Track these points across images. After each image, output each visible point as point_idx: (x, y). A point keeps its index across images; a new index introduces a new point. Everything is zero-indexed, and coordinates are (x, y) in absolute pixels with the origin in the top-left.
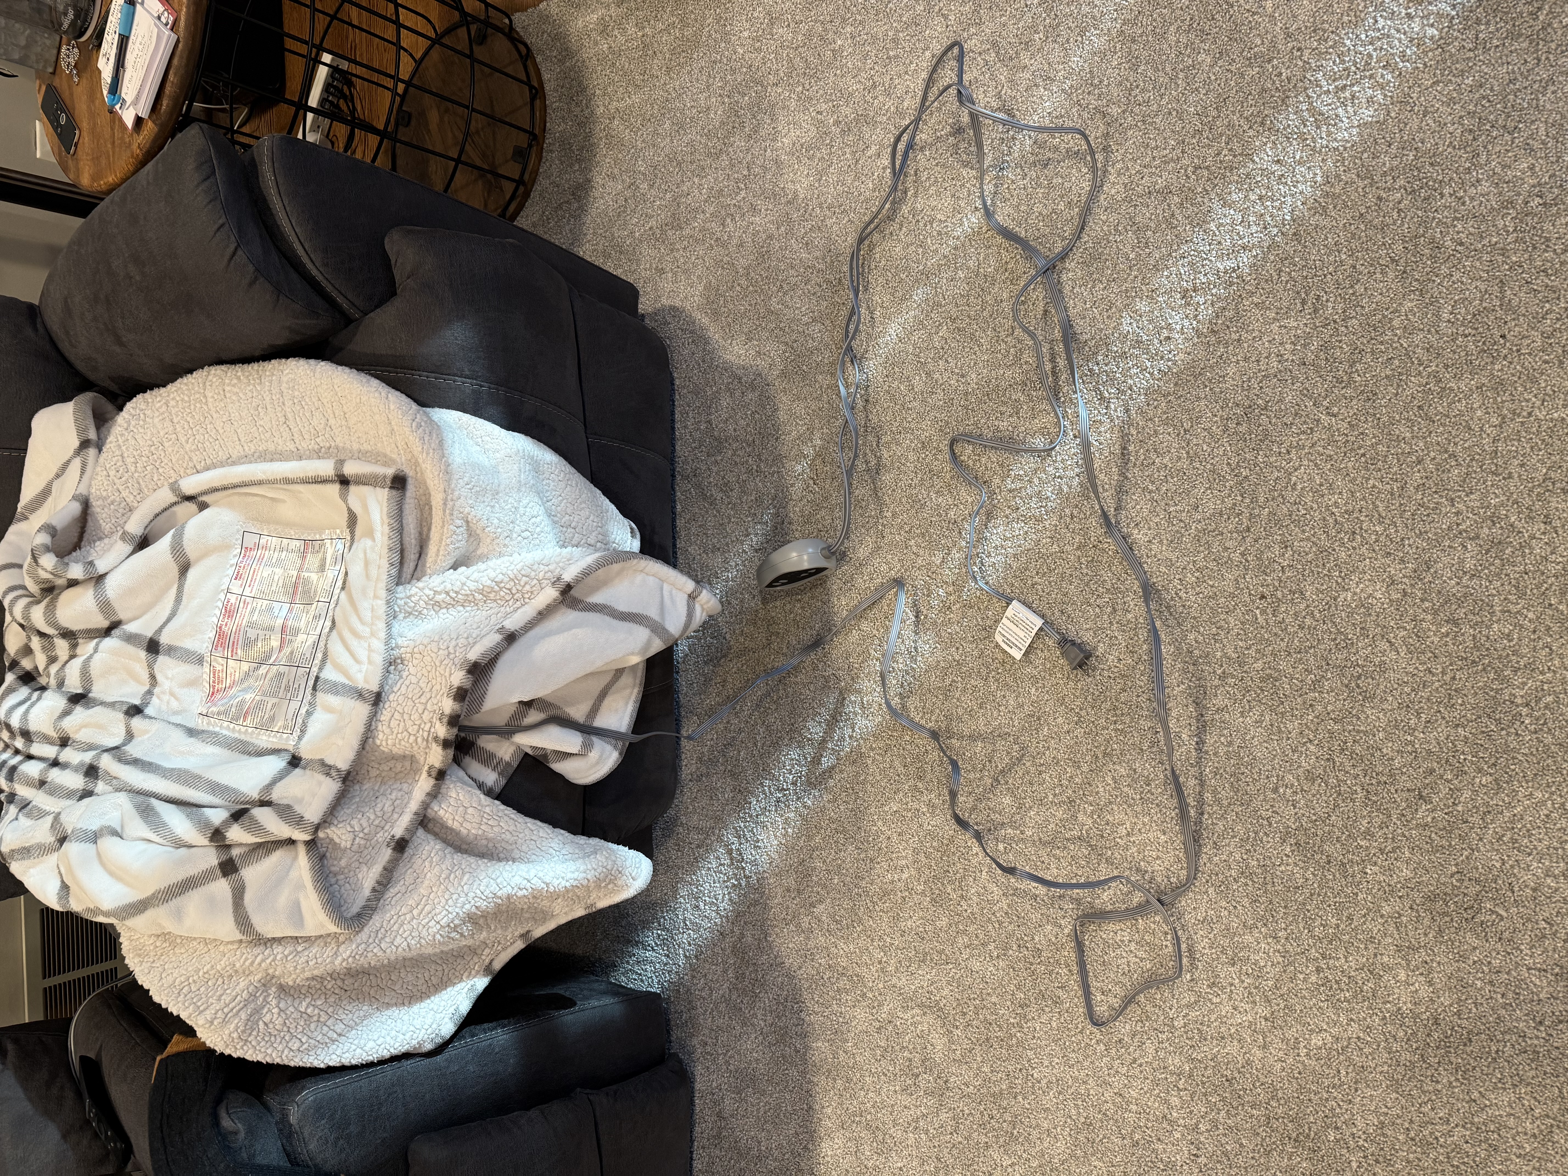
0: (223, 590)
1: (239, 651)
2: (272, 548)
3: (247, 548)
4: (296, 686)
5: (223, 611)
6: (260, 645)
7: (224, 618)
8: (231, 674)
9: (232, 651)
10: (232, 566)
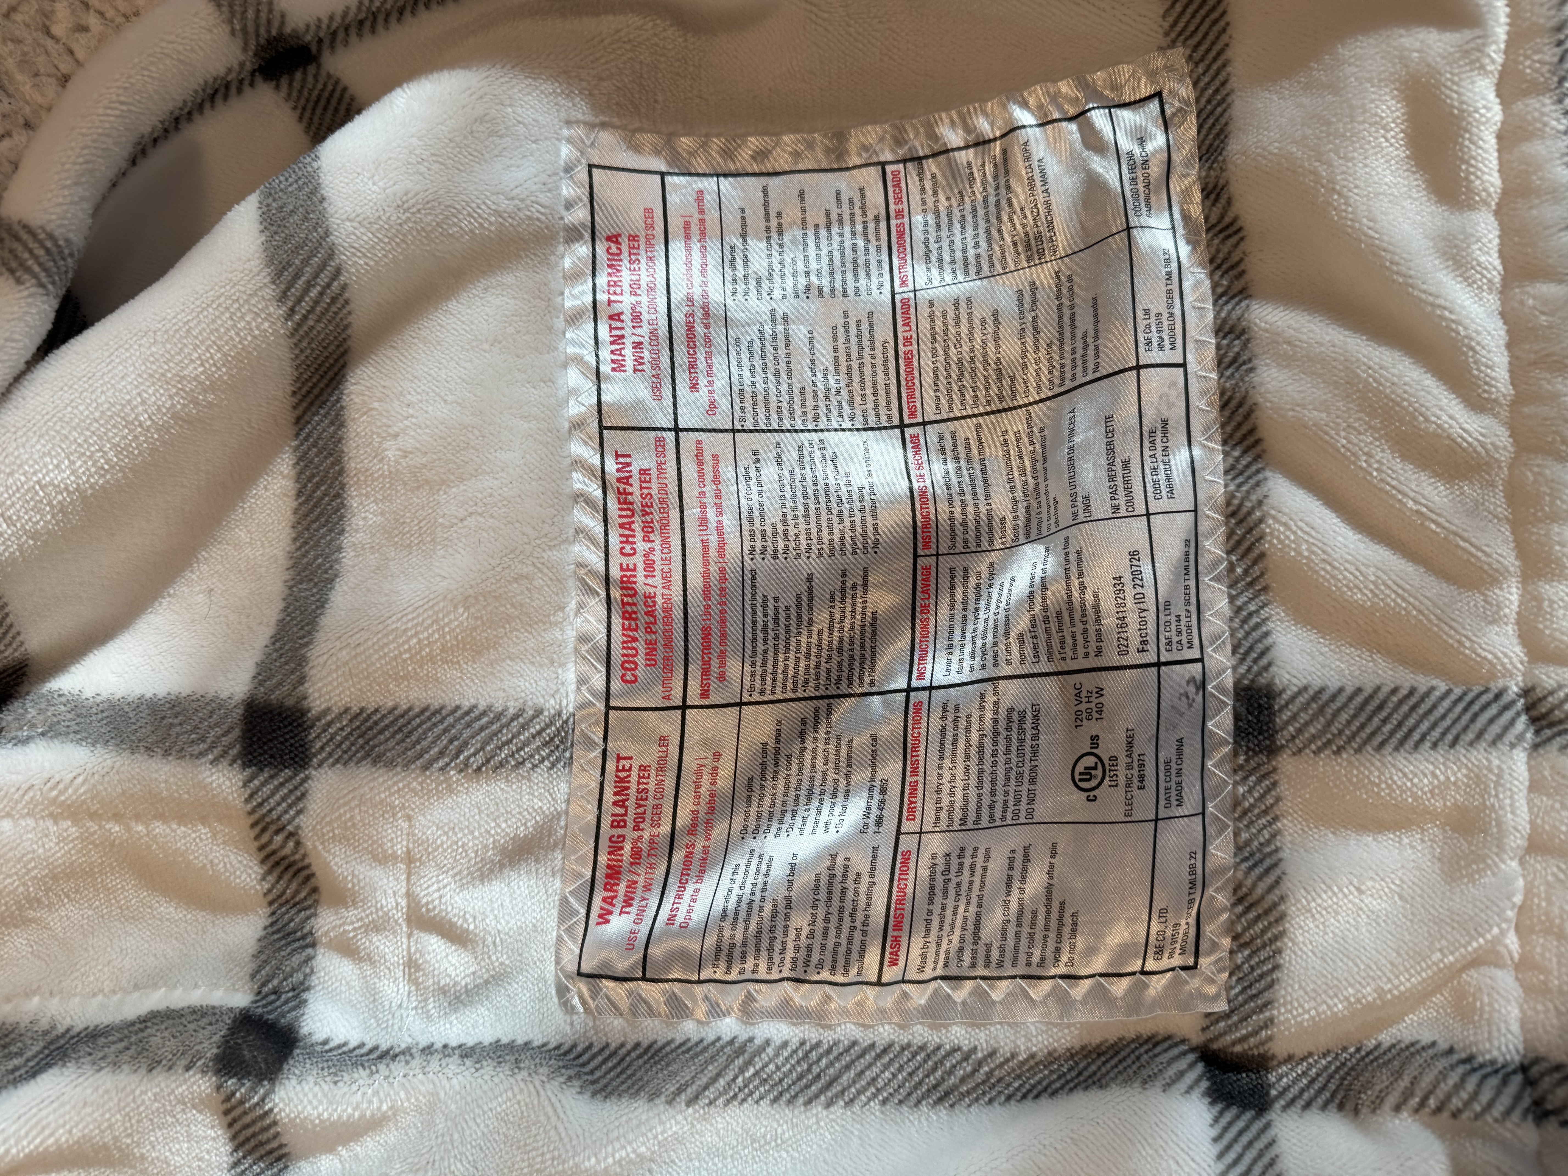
0: (577, 425)
1: (734, 667)
2: (732, 219)
3: (614, 239)
4: (1168, 752)
5: (613, 505)
6: (821, 618)
7: (627, 540)
8: (699, 773)
9: (705, 672)
10: (574, 319)
